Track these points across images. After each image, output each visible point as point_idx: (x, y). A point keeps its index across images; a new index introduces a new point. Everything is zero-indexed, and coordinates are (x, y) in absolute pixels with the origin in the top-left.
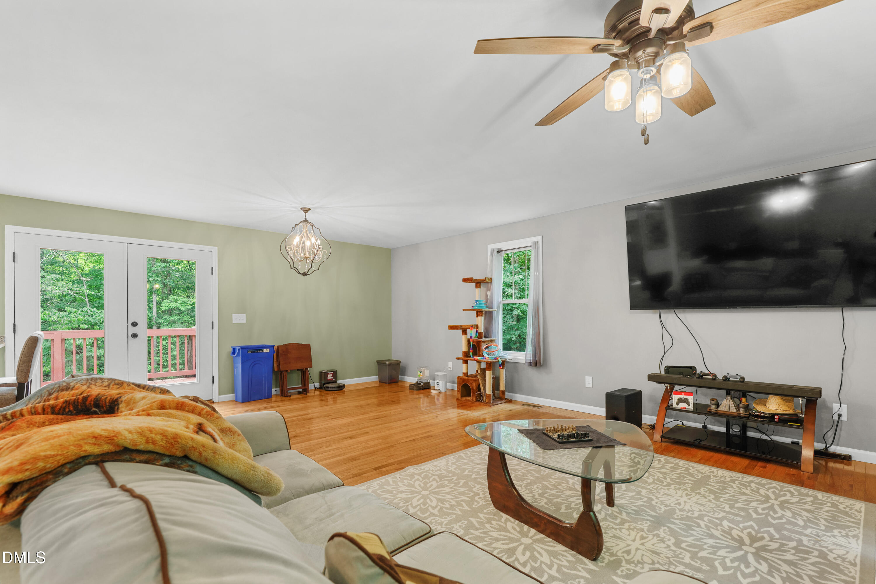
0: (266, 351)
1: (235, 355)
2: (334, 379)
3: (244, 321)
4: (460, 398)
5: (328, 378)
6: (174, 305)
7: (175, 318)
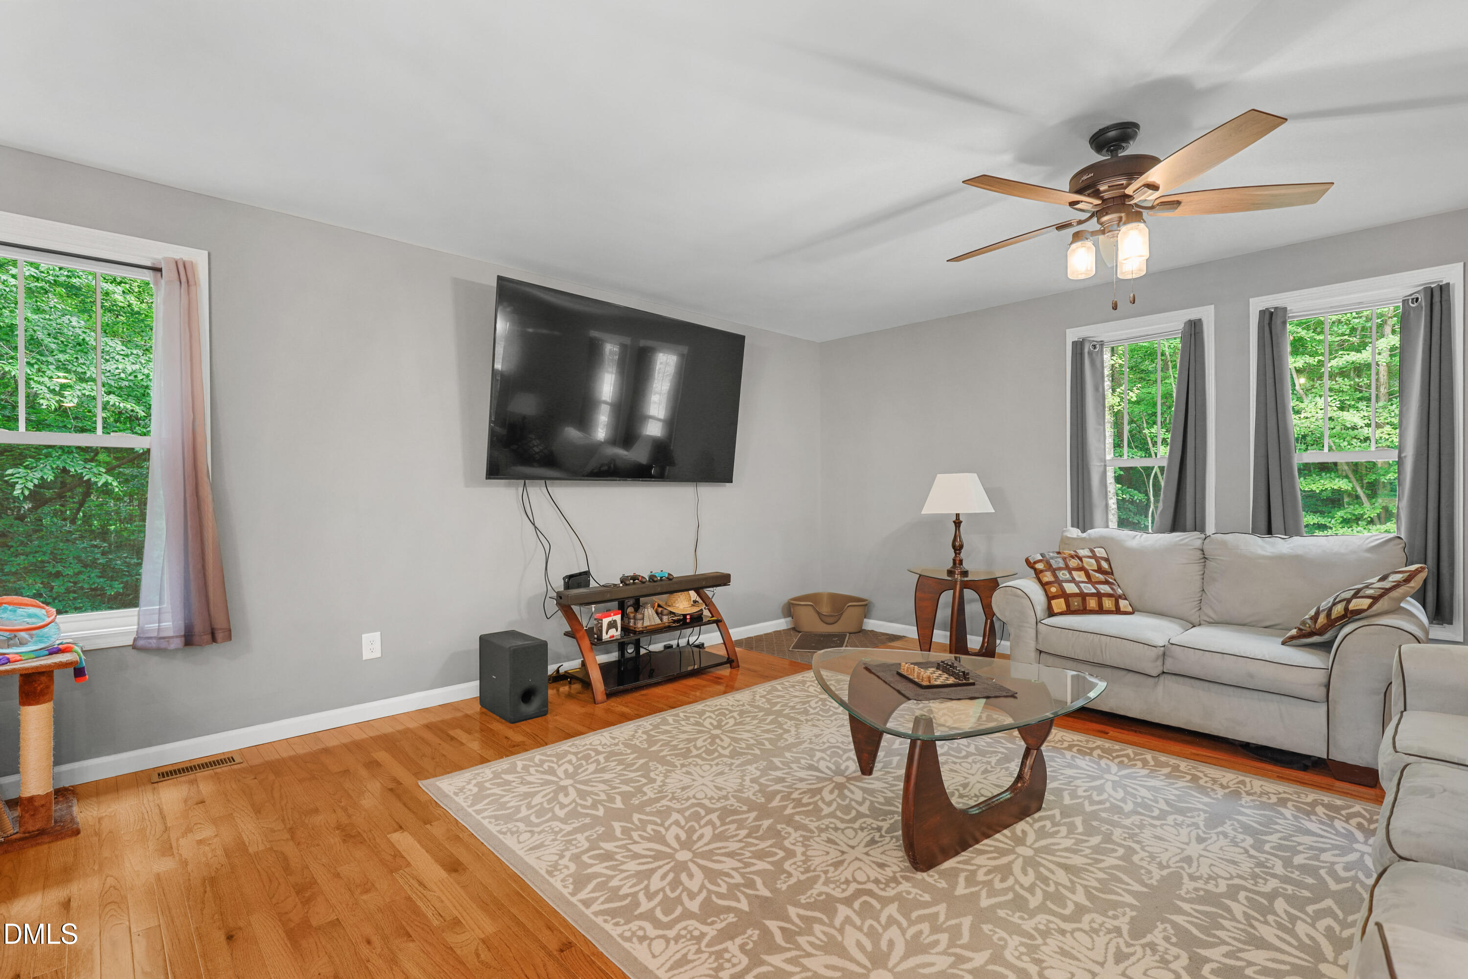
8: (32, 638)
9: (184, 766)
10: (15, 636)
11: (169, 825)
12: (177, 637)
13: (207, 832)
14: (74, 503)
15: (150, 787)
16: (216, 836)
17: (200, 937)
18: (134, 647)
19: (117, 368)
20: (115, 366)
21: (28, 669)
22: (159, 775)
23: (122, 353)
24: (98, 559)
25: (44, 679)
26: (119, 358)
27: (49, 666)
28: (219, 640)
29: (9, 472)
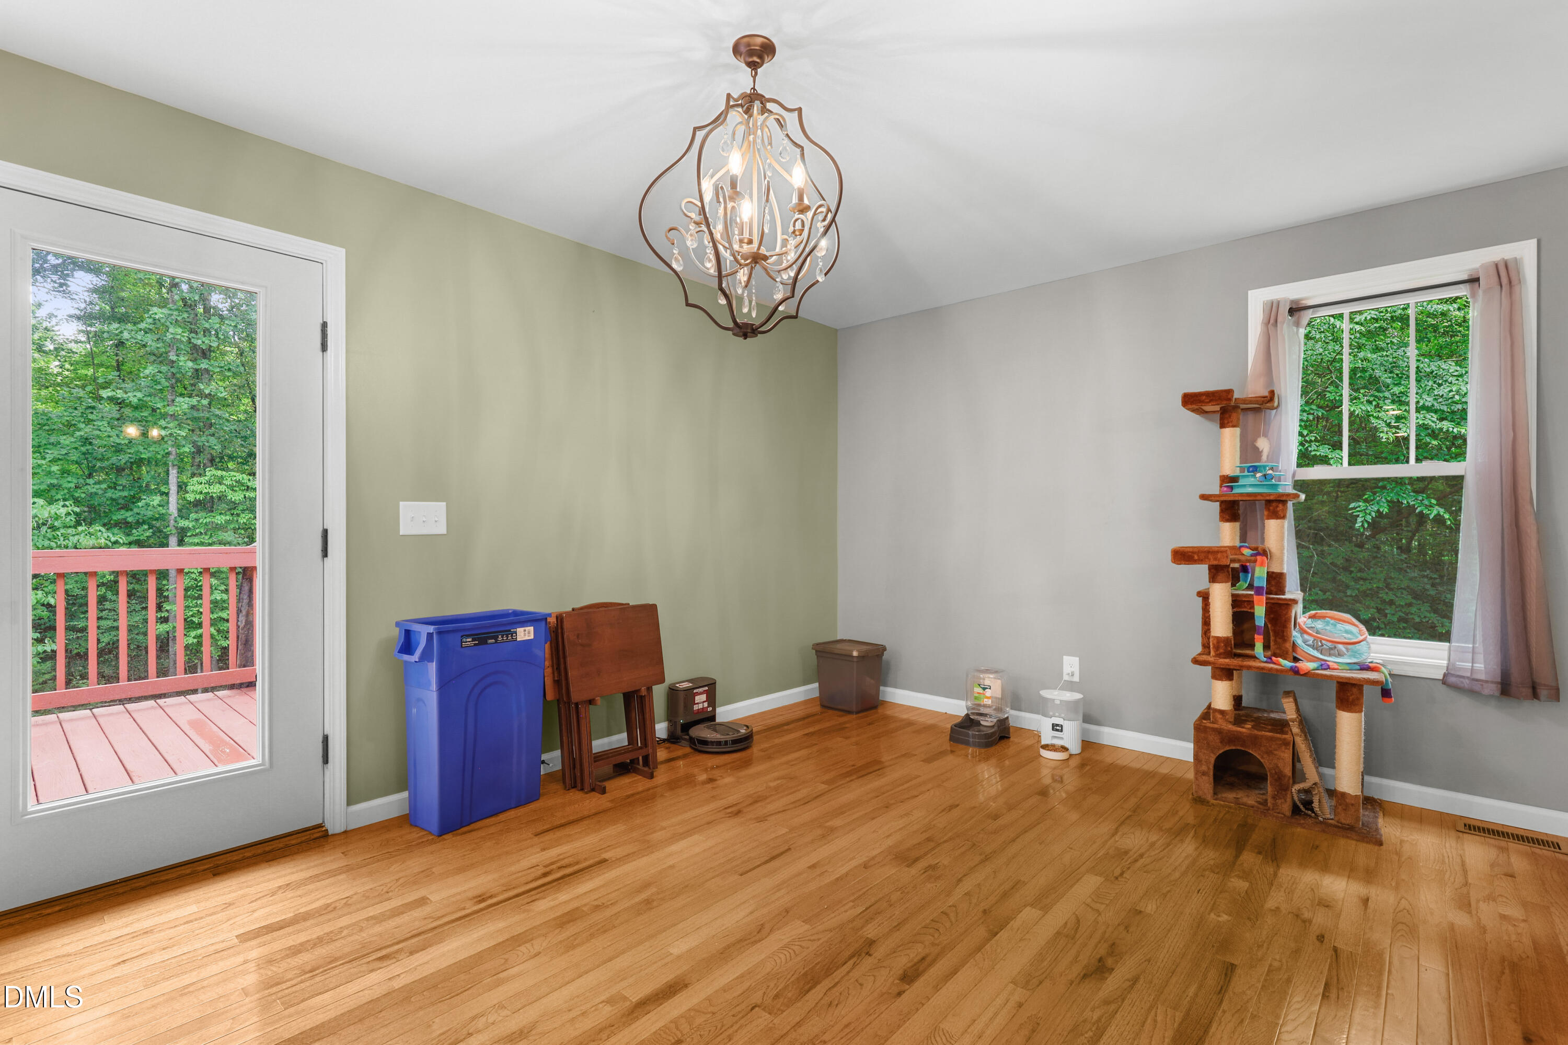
0: (525, 634)
1: (416, 657)
2: (710, 709)
3: (442, 529)
4: (1209, 797)
5: (696, 707)
6: (216, 489)
7: (220, 519)
8: (1348, 652)
9: (1495, 828)
10: (1335, 647)
11: (1470, 881)
12: (1492, 682)
13: (1515, 912)
14: (1408, 531)
15: (1453, 833)
16: (1524, 921)
17: (1491, 1016)
18: (1444, 681)
19: (1451, 391)
20: (1449, 389)
21: (1342, 678)
22: (1465, 825)
23: (1456, 373)
24: (1427, 590)
25: (1355, 690)
26: (1453, 379)
27: (1359, 680)
28: (1542, 698)
29: (1352, 505)
